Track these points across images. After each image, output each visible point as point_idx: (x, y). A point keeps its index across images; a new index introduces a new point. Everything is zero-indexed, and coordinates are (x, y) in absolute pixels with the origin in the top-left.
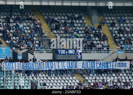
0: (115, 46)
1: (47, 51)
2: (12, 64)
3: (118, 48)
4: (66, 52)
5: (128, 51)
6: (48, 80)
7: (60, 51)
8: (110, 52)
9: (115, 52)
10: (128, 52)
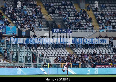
0: (98, 26)
1: (45, 29)
2: (17, 39)
3: (100, 28)
4: (59, 30)
5: (108, 30)
6: (46, 52)
7: (55, 30)
8: (94, 31)
9: (98, 31)
10: (108, 32)
